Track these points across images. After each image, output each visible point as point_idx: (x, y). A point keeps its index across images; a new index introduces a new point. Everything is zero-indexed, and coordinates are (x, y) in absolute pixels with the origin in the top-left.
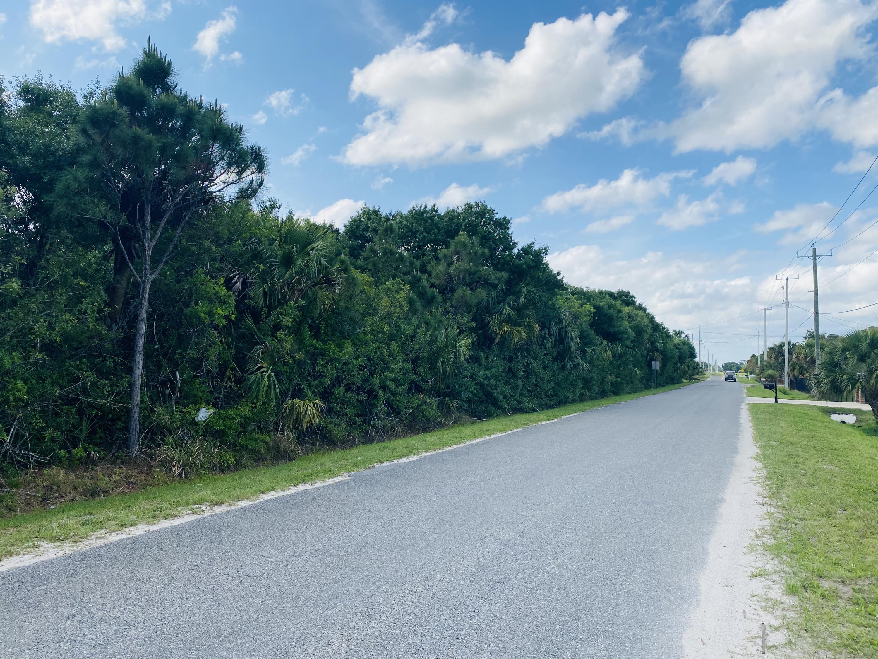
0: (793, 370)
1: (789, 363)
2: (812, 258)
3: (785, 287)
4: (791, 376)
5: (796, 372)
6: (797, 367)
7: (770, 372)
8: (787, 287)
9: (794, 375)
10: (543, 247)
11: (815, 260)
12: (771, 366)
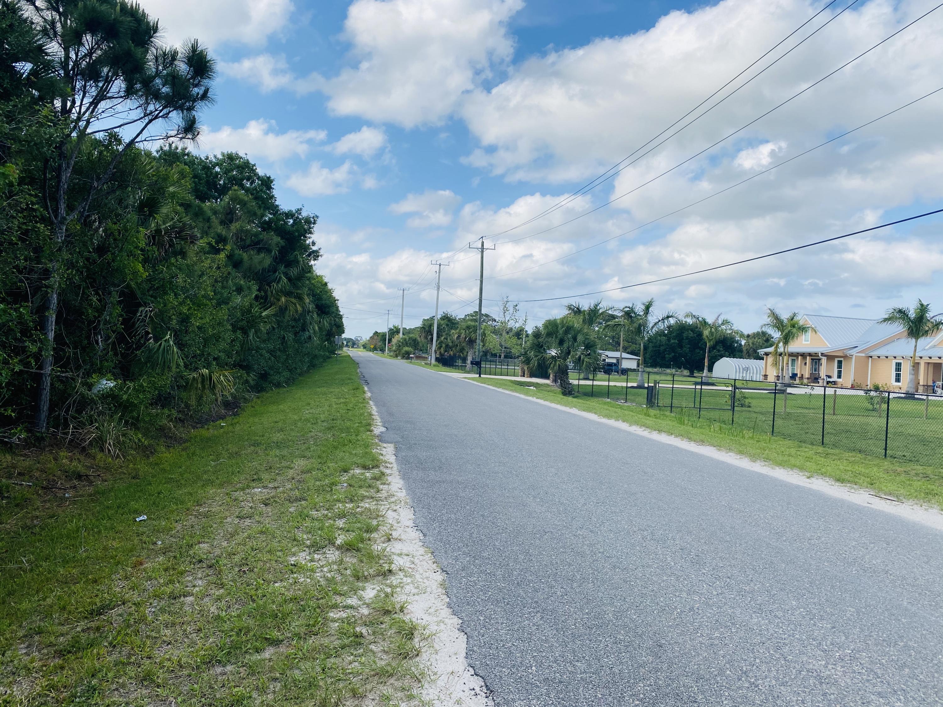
0: (440, 348)
1: (437, 342)
2: (480, 250)
3: (438, 272)
4: (438, 353)
5: (442, 350)
6: (444, 345)
7: (406, 349)
8: (439, 272)
9: (440, 352)
10: (312, 215)
11: (482, 252)
12: (407, 344)
